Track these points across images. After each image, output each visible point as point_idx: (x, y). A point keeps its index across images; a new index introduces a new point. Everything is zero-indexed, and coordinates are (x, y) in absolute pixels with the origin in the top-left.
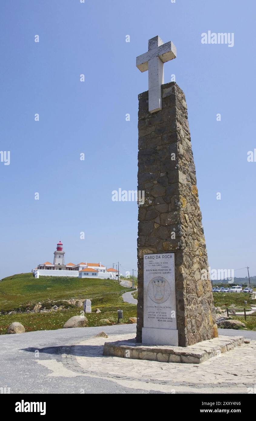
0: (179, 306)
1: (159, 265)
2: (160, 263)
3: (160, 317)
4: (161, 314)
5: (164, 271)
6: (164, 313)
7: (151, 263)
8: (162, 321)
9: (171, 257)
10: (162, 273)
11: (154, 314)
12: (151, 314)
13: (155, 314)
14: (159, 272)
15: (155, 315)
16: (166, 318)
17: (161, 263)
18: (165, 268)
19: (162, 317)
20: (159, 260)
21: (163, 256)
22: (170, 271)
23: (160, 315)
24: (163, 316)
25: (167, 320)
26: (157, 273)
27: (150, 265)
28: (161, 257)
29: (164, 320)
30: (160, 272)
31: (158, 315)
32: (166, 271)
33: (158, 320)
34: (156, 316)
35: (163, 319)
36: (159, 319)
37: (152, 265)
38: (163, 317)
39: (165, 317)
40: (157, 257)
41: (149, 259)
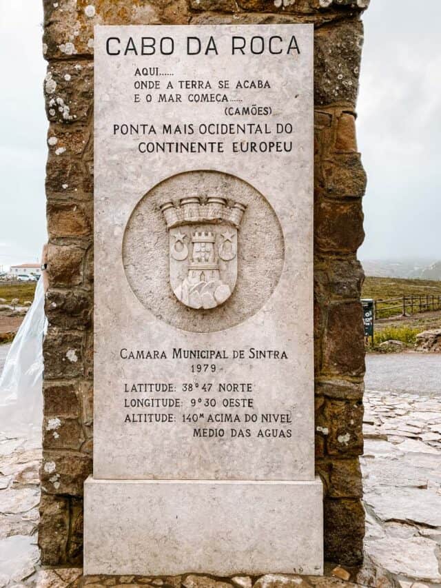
1: (205, 97)
2: (215, 84)
3: (208, 411)
4: (214, 394)
5: (239, 137)
6: (235, 387)
7: (145, 81)
8: (221, 433)
9: (294, 46)
10: (227, 147)
11: (168, 395)
12: (144, 396)
13: (178, 393)
14: (206, 139)
15: (176, 403)
16: (253, 418)
17: (223, 85)
18: (249, 119)
19: (220, 409)
20: (203, 68)
21: (239, 43)
22: (286, 138)
23: (211, 403)
24: (228, 403)
25: (254, 427)
26: (189, 148)
27: (143, 93)
28: (224, 44)
29: (238, 426)
30: (216, 138)
31: (194, 402)
32: (260, 138)
33: (196, 432)
34: (186, 408)
35: (226, 426)
36: (197, 426)
37: (155, 94)
38: (228, 410)
39: (242, 411)
40: (194, 46)
41: (136, 54)
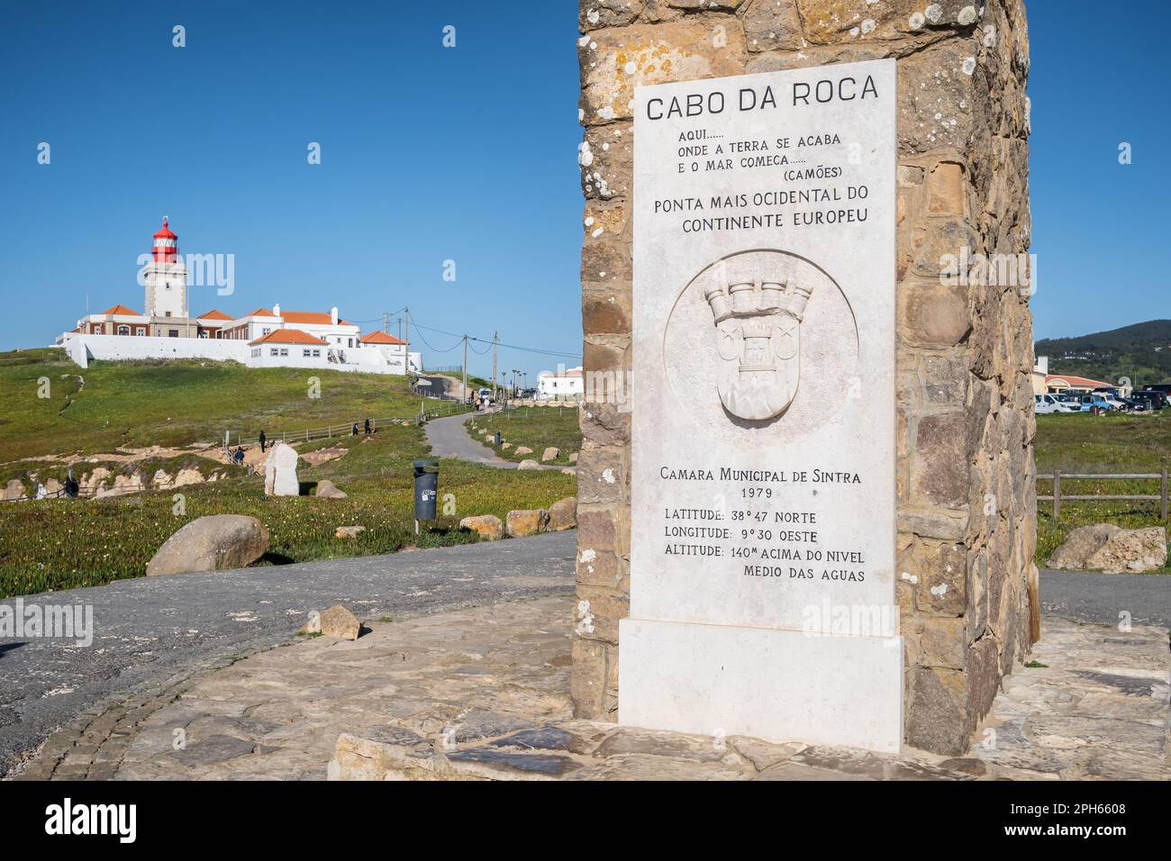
0: (919, 467)
1: (760, 161)
2: (772, 144)
3: (763, 545)
4: (769, 524)
5: (803, 207)
6: (795, 517)
7: (691, 146)
8: (777, 572)
9: (870, 87)
10: (787, 220)
11: (714, 524)
12: (686, 523)
13: (726, 522)
14: (761, 211)
15: (724, 534)
16: (816, 556)
17: (783, 143)
18: (815, 183)
19: (777, 543)
20: (758, 126)
21: (801, 91)
22: (857, 204)
23: (766, 535)
24: (786, 536)
25: (818, 567)
26: (742, 223)
27: (688, 160)
28: (783, 93)
29: (797, 565)
30: (773, 210)
31: (745, 533)
32: (826, 206)
33: (748, 570)
34: (736, 541)
35: (784, 564)
36: (750, 561)
37: (702, 160)
38: (786, 545)
39: (803, 547)
40: (748, 98)
41: (681, 116)
